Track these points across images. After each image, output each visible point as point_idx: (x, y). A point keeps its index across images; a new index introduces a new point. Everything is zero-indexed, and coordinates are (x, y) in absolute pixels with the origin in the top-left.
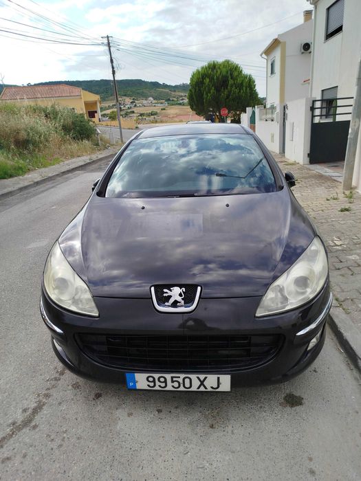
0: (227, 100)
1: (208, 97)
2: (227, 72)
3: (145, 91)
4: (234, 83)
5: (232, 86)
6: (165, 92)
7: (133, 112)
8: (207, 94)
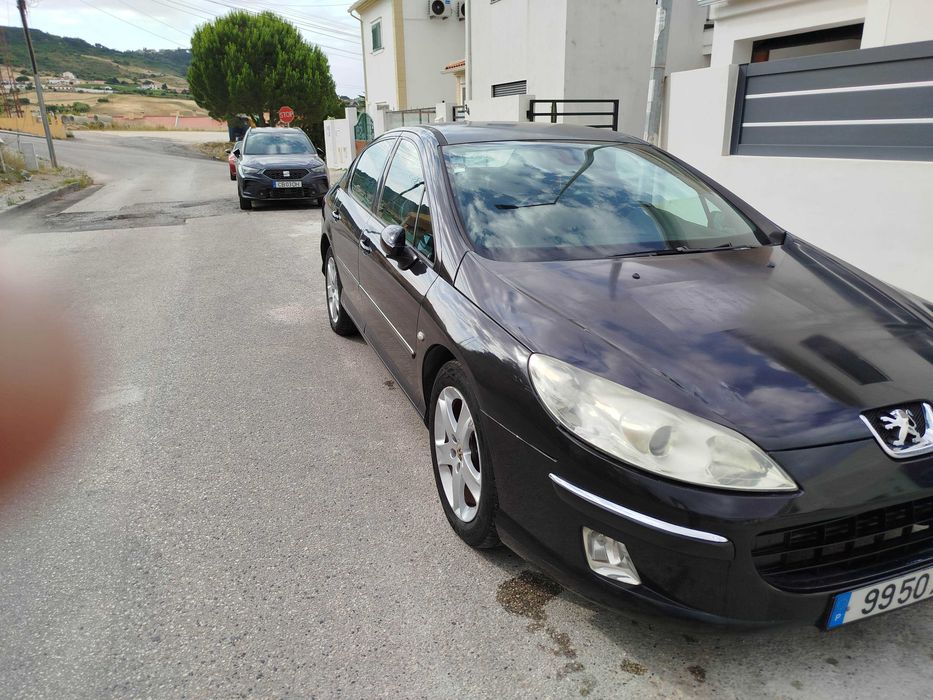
0: (278, 91)
1: (238, 80)
2: (272, 36)
3: (50, 55)
4: (289, 59)
5: (285, 65)
6: (101, 64)
7: (26, 102)
8: (234, 75)
